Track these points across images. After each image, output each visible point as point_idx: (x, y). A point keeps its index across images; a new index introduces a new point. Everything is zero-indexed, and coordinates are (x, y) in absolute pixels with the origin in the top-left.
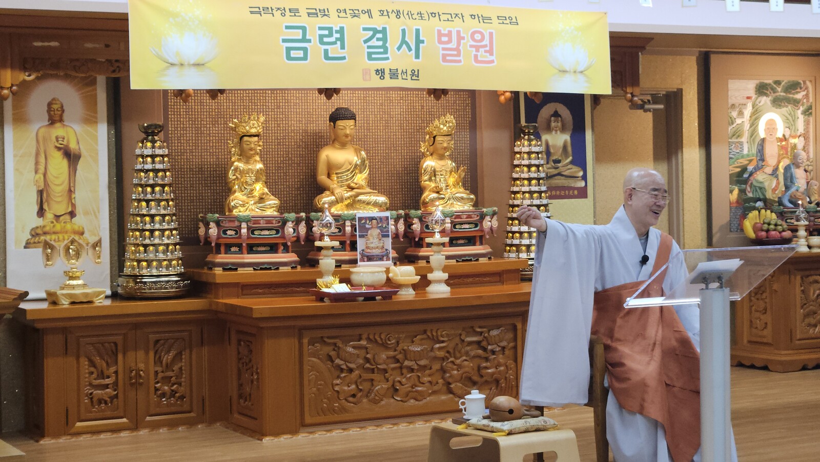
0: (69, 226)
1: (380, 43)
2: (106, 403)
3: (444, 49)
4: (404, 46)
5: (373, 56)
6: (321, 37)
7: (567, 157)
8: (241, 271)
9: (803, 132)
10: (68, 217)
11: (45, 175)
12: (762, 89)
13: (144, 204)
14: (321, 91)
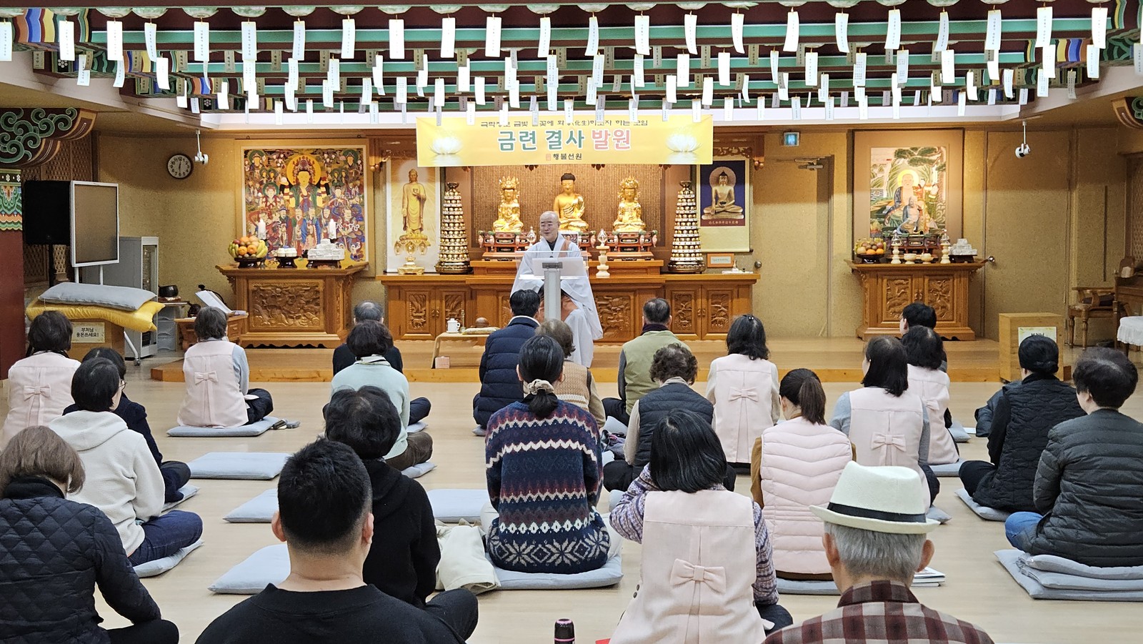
0: (419, 236)
1: (557, 140)
2: (420, 325)
3: (596, 142)
4: (572, 140)
5: (553, 147)
6: (521, 137)
7: (731, 201)
8: (491, 261)
9: (937, 182)
10: (419, 231)
11: (407, 209)
12: (900, 154)
13: (447, 225)
14: (526, 166)
